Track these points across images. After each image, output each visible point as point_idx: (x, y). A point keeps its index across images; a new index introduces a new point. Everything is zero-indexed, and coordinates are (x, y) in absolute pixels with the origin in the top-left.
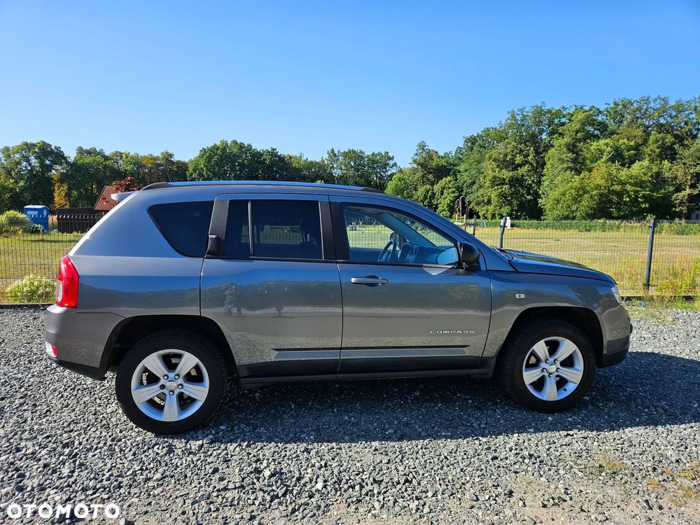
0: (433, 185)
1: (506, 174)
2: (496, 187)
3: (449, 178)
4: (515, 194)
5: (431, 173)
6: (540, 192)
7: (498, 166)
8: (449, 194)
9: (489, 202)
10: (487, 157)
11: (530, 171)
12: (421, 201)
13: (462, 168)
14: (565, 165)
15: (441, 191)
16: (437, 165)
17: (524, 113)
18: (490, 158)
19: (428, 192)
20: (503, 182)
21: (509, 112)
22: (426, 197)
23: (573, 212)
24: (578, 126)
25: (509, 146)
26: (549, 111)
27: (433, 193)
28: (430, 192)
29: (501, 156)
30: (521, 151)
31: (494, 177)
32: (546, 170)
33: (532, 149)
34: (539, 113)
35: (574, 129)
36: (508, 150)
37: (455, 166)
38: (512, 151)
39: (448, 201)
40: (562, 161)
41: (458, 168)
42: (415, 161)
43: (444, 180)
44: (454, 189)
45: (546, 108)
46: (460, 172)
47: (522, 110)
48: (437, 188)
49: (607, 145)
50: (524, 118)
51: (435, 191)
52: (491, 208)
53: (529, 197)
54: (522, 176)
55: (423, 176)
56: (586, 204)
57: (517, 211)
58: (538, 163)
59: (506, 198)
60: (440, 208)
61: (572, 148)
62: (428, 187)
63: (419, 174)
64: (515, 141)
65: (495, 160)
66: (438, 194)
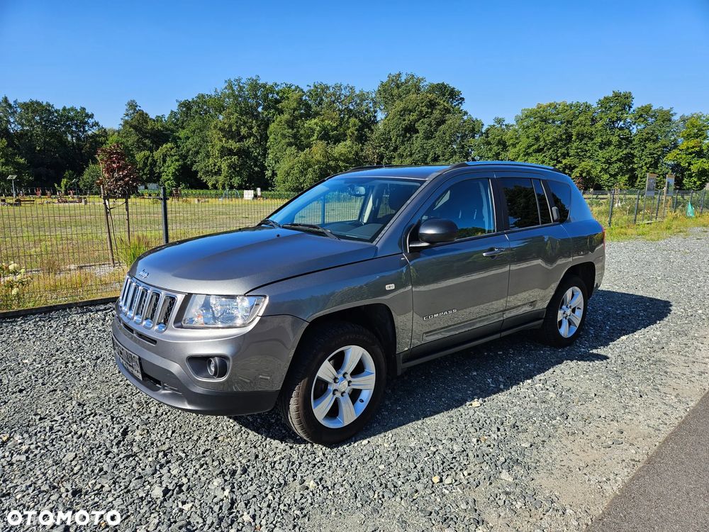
0: (152, 152)
1: (234, 145)
2: (225, 158)
3: (169, 145)
4: (243, 165)
5: (147, 137)
6: (266, 164)
7: (224, 136)
8: (173, 162)
9: (218, 172)
10: (213, 125)
11: (255, 143)
12: (140, 168)
13: (182, 134)
14: (287, 140)
15: (163, 159)
16: (153, 129)
17: (241, 85)
18: (215, 127)
19: (147, 158)
20: (231, 152)
21: (226, 81)
22: (145, 164)
23: (301, 184)
24: (295, 105)
25: (232, 117)
26: (264, 86)
27: (153, 160)
28: (150, 159)
29: (226, 126)
30: (245, 123)
31: (222, 147)
32: (269, 144)
33: (254, 122)
34: (255, 86)
35: (292, 107)
36: (233, 121)
37: (173, 131)
38: (237, 122)
39: (172, 169)
40: (284, 136)
41: (177, 134)
42: (126, 122)
43: (164, 146)
44: (177, 157)
45: (261, 82)
46: (180, 139)
47: (238, 80)
48: (157, 154)
49: (316, 124)
50: (241, 89)
51: (155, 158)
52: (221, 179)
53: (256, 169)
54: (248, 147)
55: (138, 141)
56: (311, 177)
57: (246, 182)
58: (261, 136)
59: (234, 169)
60: (164, 177)
61: (291, 124)
62: (147, 153)
63: (133, 138)
64: (236, 112)
65: (221, 130)
66: (159, 162)
